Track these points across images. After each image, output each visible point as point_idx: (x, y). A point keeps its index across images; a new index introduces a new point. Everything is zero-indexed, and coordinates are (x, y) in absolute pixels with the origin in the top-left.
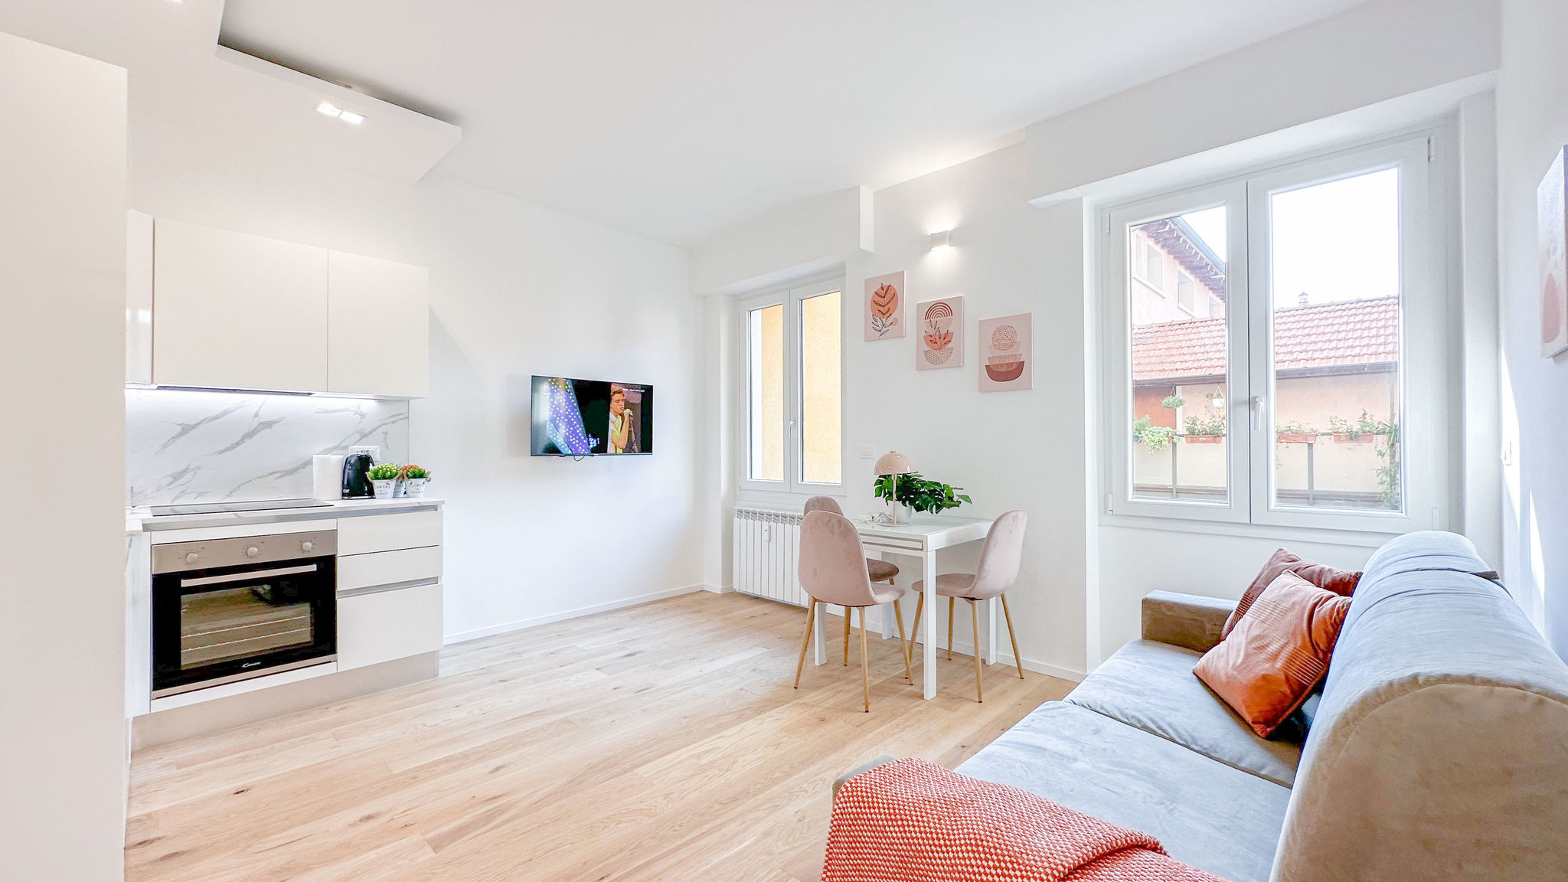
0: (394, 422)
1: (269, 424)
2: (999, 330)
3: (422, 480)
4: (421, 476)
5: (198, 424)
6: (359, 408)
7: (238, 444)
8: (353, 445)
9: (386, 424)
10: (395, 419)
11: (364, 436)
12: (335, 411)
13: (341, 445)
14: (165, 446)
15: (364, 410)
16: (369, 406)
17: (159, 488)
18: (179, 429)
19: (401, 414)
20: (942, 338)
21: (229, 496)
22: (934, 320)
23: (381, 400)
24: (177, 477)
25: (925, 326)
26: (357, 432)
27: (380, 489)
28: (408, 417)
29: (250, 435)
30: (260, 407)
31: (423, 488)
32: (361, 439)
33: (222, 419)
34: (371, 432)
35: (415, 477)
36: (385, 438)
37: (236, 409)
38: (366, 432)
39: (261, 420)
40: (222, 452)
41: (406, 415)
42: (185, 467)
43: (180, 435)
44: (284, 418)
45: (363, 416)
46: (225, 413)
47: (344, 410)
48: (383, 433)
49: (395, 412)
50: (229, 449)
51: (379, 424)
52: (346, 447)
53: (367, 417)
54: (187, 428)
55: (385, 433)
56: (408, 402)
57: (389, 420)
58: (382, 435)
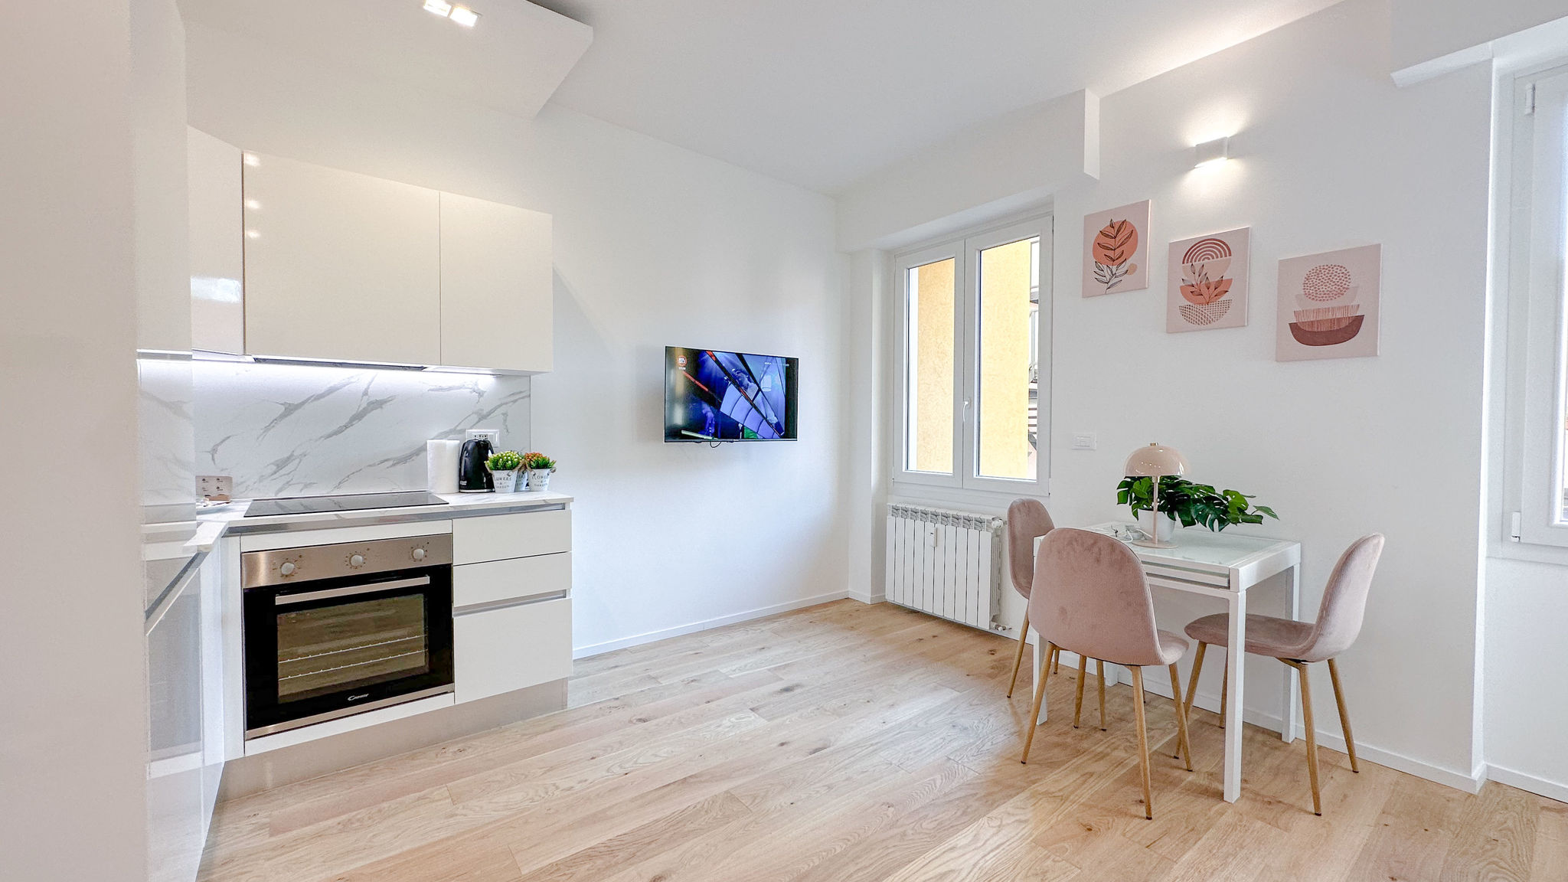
0: (515, 401)
1: (378, 404)
2: (1318, 272)
3: (546, 471)
4: (544, 465)
5: (303, 403)
6: (476, 385)
8: (471, 428)
9: (506, 403)
10: (517, 397)
11: (482, 417)
12: (450, 389)
13: (458, 428)
14: (267, 429)
15: (482, 387)
16: (486, 382)
17: (262, 478)
18: (283, 408)
19: (521, 392)
20: (1212, 288)
21: (338, 486)
22: (1198, 264)
23: (500, 376)
24: (281, 465)
25: (1183, 273)
26: (476, 413)
27: (500, 481)
28: (529, 396)
29: (359, 416)
30: (370, 383)
31: (547, 481)
32: (477, 423)
33: (326, 398)
34: (490, 413)
35: (538, 467)
36: (505, 421)
37: (345, 386)
38: (485, 412)
39: (372, 399)
40: (330, 436)
41: (527, 394)
42: (290, 454)
43: (283, 416)
44: (395, 396)
45: (481, 394)
46: (331, 391)
47: (459, 388)
48: (503, 414)
49: (518, 391)
50: (336, 433)
51: (499, 403)
52: (464, 431)
53: (485, 394)
54: (291, 408)
55: (505, 414)
56: (530, 378)
57: (509, 399)
58: (501, 416)
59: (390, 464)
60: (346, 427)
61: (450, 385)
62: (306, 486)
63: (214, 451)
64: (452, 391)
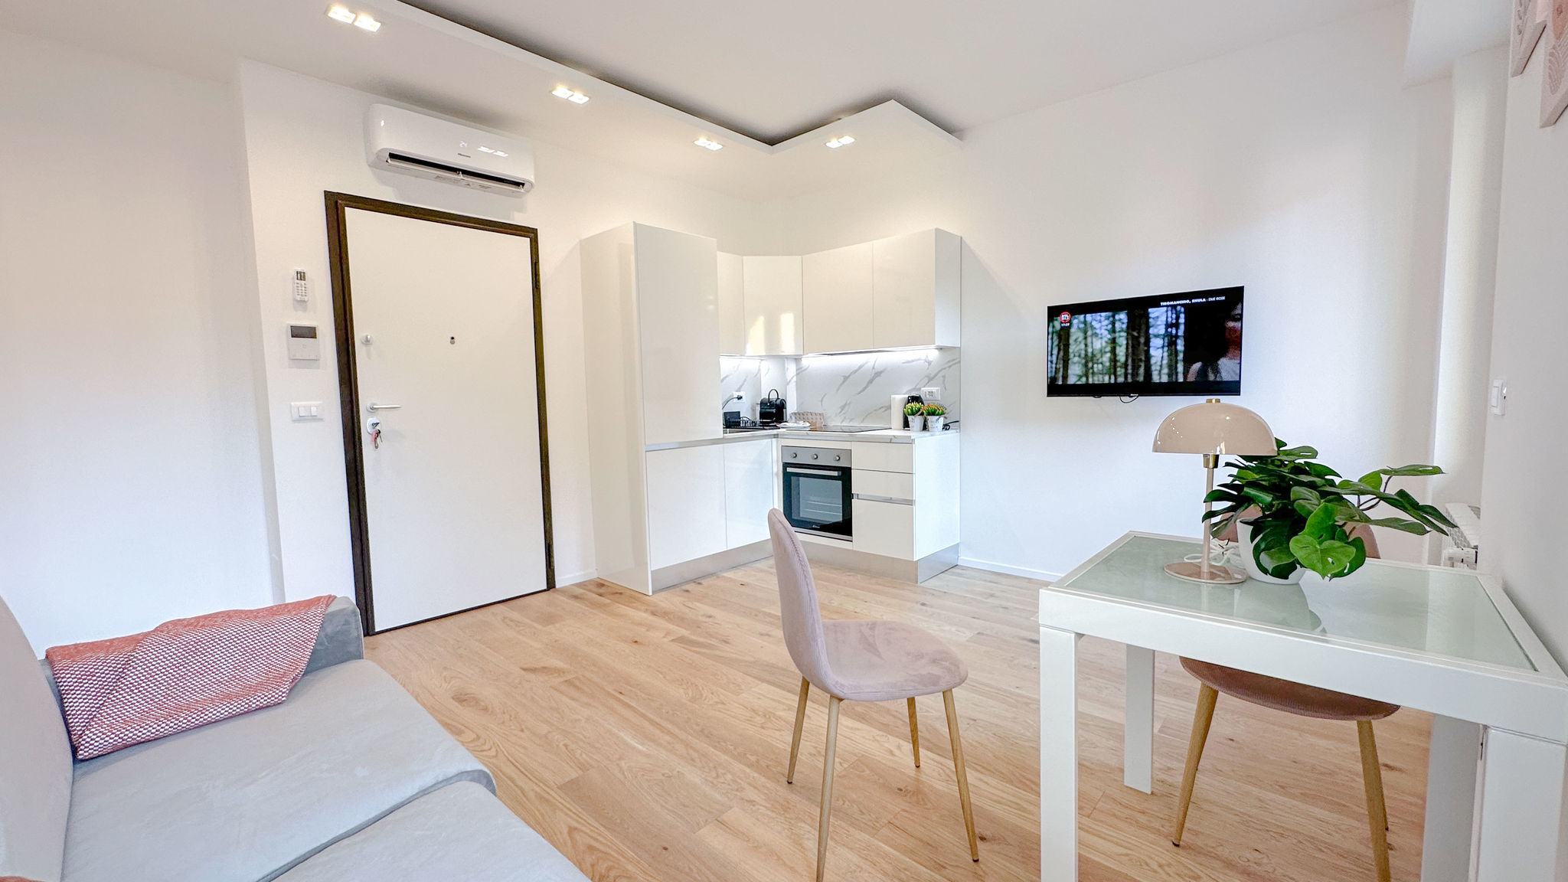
0: (950, 367)
1: (878, 374)
5: (849, 376)
6: (927, 357)
7: (865, 388)
8: (924, 387)
9: (945, 368)
10: (952, 363)
11: (930, 379)
12: (913, 361)
13: (917, 387)
14: (838, 390)
15: (930, 358)
16: (933, 354)
17: (836, 415)
18: (842, 378)
19: (954, 360)
21: (862, 422)
23: (940, 349)
24: (843, 408)
26: (926, 376)
28: (960, 362)
29: (871, 382)
30: (874, 362)
32: (928, 382)
33: (860, 371)
34: (934, 377)
37: (866, 364)
38: (932, 376)
39: (876, 371)
40: (859, 393)
41: (958, 360)
42: (845, 402)
43: (844, 382)
44: (884, 369)
45: (930, 363)
46: (860, 367)
47: (918, 360)
49: (951, 359)
50: (863, 391)
51: (940, 369)
52: (920, 389)
53: (932, 363)
54: (846, 378)
55: (944, 377)
56: (960, 348)
57: (947, 366)
58: (942, 378)
59: (883, 409)
61: (913, 358)
62: (851, 420)
63: (822, 401)
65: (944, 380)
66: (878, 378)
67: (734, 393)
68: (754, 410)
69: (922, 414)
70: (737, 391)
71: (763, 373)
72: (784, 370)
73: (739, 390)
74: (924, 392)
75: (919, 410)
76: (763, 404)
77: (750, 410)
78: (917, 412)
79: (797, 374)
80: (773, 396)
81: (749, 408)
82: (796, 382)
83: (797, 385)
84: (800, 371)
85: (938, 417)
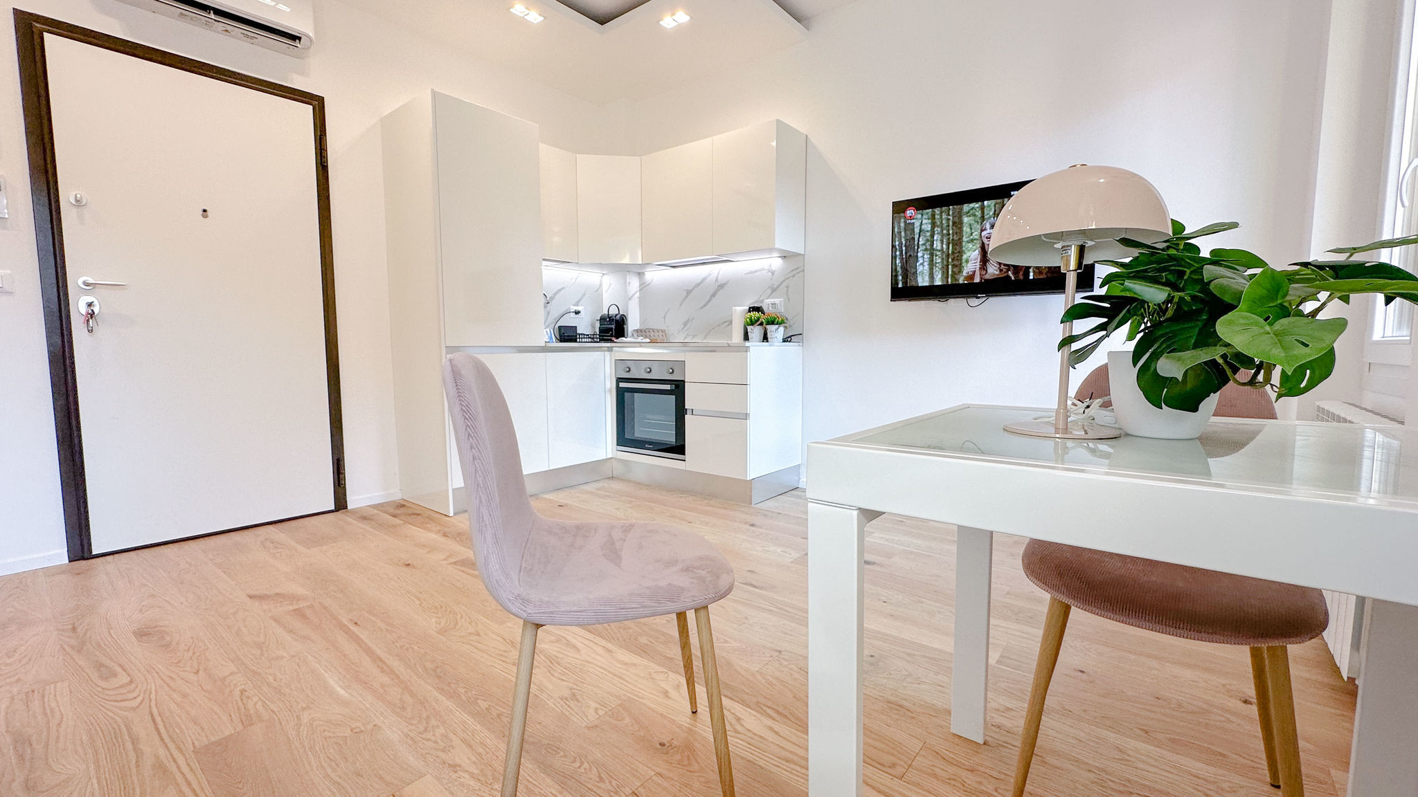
0: (793, 276)
1: (721, 286)
5: (692, 290)
6: (770, 266)
8: (767, 299)
9: (788, 278)
10: (795, 272)
11: (774, 290)
12: (756, 271)
13: (761, 299)
14: (681, 305)
15: (774, 267)
16: (776, 263)
17: (679, 332)
18: (685, 292)
19: (799, 268)
21: (705, 338)
23: (785, 256)
24: (685, 324)
26: (769, 287)
28: (803, 271)
29: (713, 295)
30: (718, 274)
32: (771, 294)
33: (704, 283)
34: (778, 288)
37: (708, 276)
38: (775, 287)
39: (719, 283)
40: (702, 308)
41: (802, 269)
42: (687, 319)
43: (687, 296)
44: (729, 281)
45: (773, 273)
46: (704, 279)
47: (761, 270)
49: (796, 267)
50: (705, 306)
51: (783, 279)
52: (763, 301)
53: (776, 274)
54: (689, 291)
55: (787, 287)
56: (804, 255)
57: (791, 274)
58: (786, 289)
59: (727, 324)
60: (709, 302)
61: (756, 268)
63: (664, 317)
64: (758, 273)
65: (787, 291)
66: (722, 290)
67: (571, 306)
68: (593, 327)
69: (761, 324)
70: (574, 305)
71: (605, 288)
72: (625, 284)
73: (577, 304)
74: (766, 304)
75: (758, 319)
76: (602, 319)
77: (590, 327)
78: (756, 321)
79: (640, 290)
80: (614, 311)
81: (590, 323)
82: (640, 298)
83: (640, 301)
84: (643, 286)
85: (777, 326)
